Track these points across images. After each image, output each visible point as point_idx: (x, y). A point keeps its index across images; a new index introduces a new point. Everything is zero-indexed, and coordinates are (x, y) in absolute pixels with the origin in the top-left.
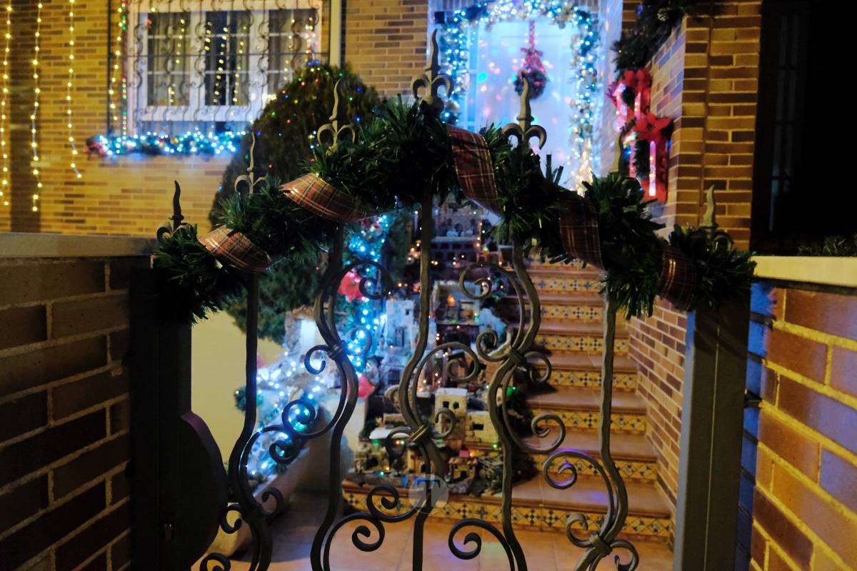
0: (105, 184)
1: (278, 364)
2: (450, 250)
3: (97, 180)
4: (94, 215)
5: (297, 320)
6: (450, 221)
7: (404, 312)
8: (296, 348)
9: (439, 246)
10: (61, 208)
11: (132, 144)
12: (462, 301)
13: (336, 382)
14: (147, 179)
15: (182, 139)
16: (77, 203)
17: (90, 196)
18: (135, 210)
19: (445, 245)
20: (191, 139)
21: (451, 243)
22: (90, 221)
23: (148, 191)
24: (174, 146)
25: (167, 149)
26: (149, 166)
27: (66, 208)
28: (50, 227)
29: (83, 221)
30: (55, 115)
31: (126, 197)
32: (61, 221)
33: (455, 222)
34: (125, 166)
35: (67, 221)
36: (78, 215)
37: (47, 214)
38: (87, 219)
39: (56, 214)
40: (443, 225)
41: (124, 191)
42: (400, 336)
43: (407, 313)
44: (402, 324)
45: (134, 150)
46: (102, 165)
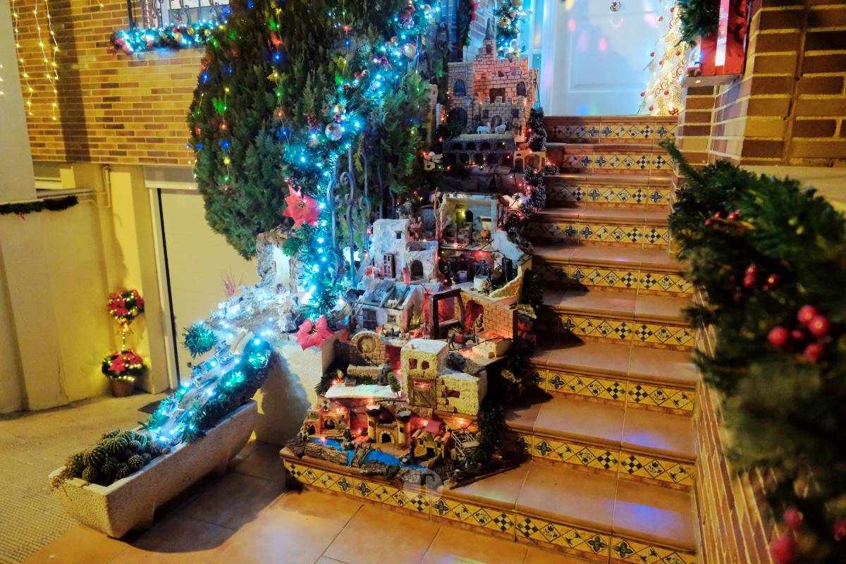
0: (136, 85)
1: (238, 298)
2: (478, 150)
3: (129, 81)
4: (129, 120)
5: (266, 244)
6: (487, 112)
7: (394, 235)
8: (268, 276)
9: (464, 145)
10: (101, 113)
11: (150, 38)
12: (482, 217)
13: (288, 326)
14: (173, 76)
15: (197, 28)
16: (115, 106)
17: (124, 99)
18: (166, 112)
19: (471, 145)
20: (206, 27)
21: (478, 142)
22: (128, 126)
23: (176, 90)
24: (190, 38)
25: (184, 41)
26: (174, 62)
27: (106, 113)
28: (94, 133)
29: (121, 127)
30: (84, 10)
31: (157, 99)
32: (103, 126)
33: (492, 114)
34: (152, 63)
35: (109, 127)
36: (117, 120)
37: (91, 120)
38: (125, 124)
39: (98, 119)
40: (478, 118)
41: (154, 91)
42: (389, 264)
43: (399, 236)
44: (392, 250)
45: (154, 46)
46: (132, 64)
